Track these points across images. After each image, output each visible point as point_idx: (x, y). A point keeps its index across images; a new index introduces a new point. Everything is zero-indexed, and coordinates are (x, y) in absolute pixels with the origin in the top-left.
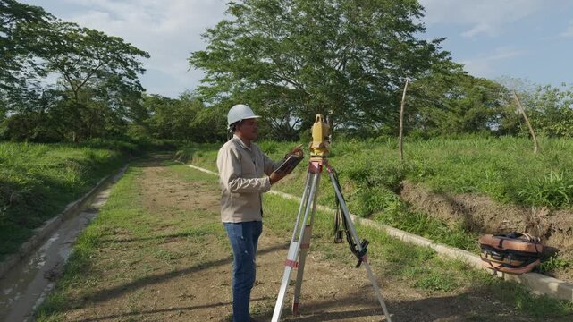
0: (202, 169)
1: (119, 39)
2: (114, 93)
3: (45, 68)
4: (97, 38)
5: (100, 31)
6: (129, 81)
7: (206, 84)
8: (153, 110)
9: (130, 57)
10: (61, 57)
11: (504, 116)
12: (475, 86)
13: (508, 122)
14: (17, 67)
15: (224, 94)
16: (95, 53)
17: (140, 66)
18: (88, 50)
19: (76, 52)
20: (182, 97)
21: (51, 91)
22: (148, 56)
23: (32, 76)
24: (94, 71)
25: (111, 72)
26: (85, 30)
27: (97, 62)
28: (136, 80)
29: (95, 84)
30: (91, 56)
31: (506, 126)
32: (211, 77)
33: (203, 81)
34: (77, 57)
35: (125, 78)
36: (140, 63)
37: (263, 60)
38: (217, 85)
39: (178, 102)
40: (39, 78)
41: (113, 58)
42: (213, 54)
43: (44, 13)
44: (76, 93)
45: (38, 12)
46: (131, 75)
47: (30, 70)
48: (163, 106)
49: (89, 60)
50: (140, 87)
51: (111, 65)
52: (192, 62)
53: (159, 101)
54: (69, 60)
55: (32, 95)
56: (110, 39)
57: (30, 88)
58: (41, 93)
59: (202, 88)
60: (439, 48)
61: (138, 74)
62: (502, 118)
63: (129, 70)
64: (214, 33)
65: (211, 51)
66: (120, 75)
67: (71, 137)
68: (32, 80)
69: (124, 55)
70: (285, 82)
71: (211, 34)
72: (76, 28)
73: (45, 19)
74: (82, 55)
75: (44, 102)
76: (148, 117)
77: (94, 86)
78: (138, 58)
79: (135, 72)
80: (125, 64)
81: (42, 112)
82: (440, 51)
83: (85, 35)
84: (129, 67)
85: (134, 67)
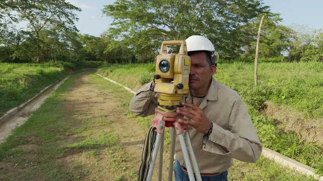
0: (111, 81)
2: (60, 33)
3: (17, 17)
6: (69, 25)
7: (114, 27)
8: (85, 43)
10: (28, 11)
11: (292, 48)
12: (276, 30)
13: (295, 51)
15: (125, 33)
16: (49, 8)
17: (75, 17)
18: (44, 6)
19: (37, 8)
20: (102, 36)
21: (23, 32)
22: (80, 10)
23: (11, 23)
24: (48, 20)
25: (58, 20)
28: (74, 25)
29: (49, 27)
30: (46, 10)
31: (293, 54)
32: (116, 21)
33: (112, 25)
34: (38, 11)
35: (66, 24)
36: (75, 15)
37: (149, 11)
38: (120, 27)
39: (99, 38)
40: (14, 23)
41: (59, 11)
42: (117, 6)
44: (38, 33)
46: (71, 22)
48: (91, 41)
49: (44, 12)
50: (76, 29)
51: (58, 16)
52: (104, 12)
53: (88, 38)
54: (33, 13)
55: (11, 34)
57: (10, 30)
58: (17, 33)
59: (111, 29)
60: (263, 3)
61: (75, 21)
62: (291, 49)
63: (69, 19)
65: (116, 4)
66: (64, 22)
67: (36, 59)
68: (11, 25)
69: (66, 9)
70: (163, 25)
74: (40, 9)
75: (19, 38)
76: (82, 47)
77: (49, 29)
78: (74, 11)
79: (73, 20)
80: (67, 16)
81: (18, 44)
82: (263, 6)
84: (70, 17)
85: (72, 17)
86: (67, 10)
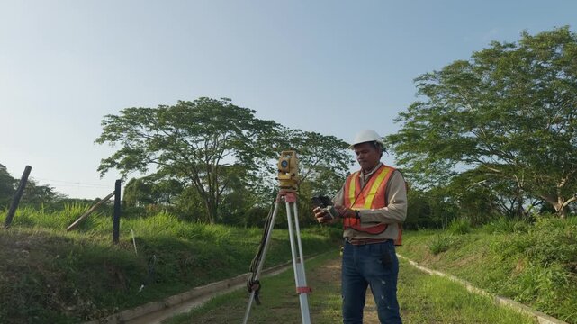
1: (332, 137)
2: (329, 185)
4: (315, 139)
5: (317, 133)
6: (341, 172)
9: (341, 151)
14: (256, 168)
16: (315, 151)
18: (309, 150)
19: (300, 152)
23: (268, 175)
24: (313, 167)
25: (327, 166)
26: (307, 134)
27: (315, 158)
29: (314, 176)
30: (311, 153)
34: (301, 156)
35: (336, 170)
36: (351, 156)
43: (275, 125)
44: (299, 186)
45: (272, 123)
46: (344, 167)
47: (264, 169)
49: (308, 157)
51: (327, 160)
55: (266, 190)
56: (325, 138)
57: (266, 184)
58: (273, 188)
64: (407, 116)
66: (333, 168)
68: (267, 178)
71: (404, 118)
72: (299, 133)
73: (276, 129)
74: (303, 154)
77: (313, 180)
78: (349, 152)
79: (347, 164)
80: (339, 159)
83: (306, 138)
84: (343, 161)
85: (346, 160)
86: (340, 151)
